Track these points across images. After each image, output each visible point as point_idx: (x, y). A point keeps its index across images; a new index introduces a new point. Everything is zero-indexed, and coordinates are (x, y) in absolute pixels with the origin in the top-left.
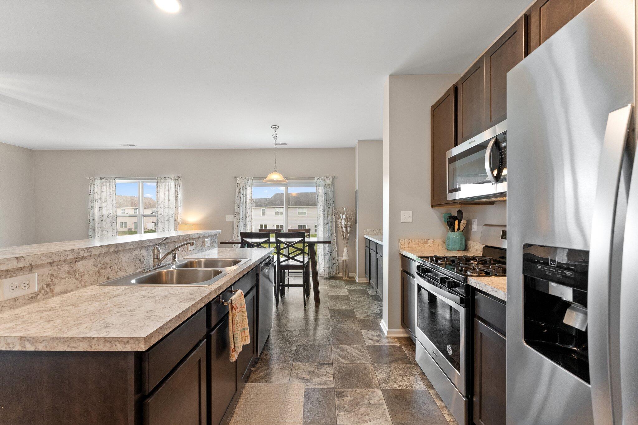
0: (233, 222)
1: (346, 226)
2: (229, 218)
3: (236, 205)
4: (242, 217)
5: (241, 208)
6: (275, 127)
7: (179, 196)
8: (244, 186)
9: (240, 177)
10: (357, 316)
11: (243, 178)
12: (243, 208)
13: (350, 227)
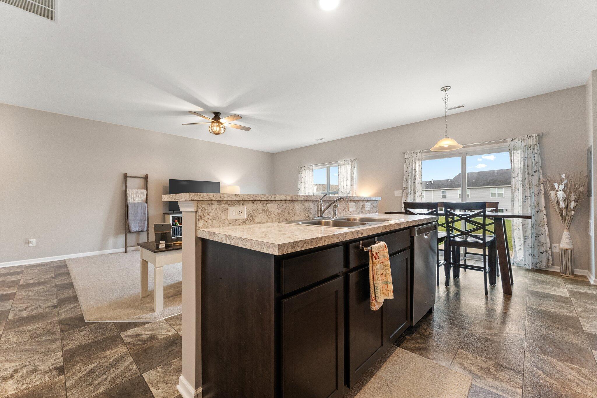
0: (402, 196)
1: (567, 201)
2: (397, 193)
3: (405, 180)
4: (411, 192)
5: (410, 183)
6: (445, 89)
7: (354, 175)
8: (412, 161)
9: (409, 152)
10: (584, 328)
11: (412, 152)
12: (411, 183)
13: (576, 201)
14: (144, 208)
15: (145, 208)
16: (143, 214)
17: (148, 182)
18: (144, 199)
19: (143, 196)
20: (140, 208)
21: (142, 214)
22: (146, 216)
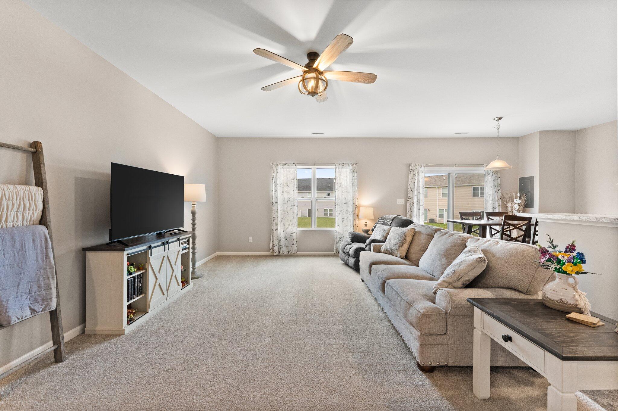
0: (405, 205)
2: (400, 202)
3: (410, 190)
7: (356, 181)
8: (417, 173)
9: (414, 164)
11: (417, 164)
14: (43, 241)
15: (46, 239)
16: (40, 261)
17: (44, 164)
18: (37, 215)
19: (33, 205)
20: (29, 244)
21: (37, 260)
22: (51, 265)
